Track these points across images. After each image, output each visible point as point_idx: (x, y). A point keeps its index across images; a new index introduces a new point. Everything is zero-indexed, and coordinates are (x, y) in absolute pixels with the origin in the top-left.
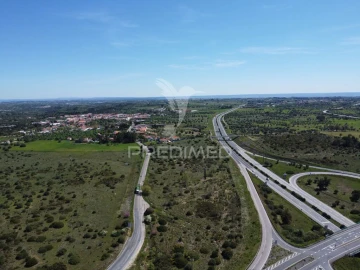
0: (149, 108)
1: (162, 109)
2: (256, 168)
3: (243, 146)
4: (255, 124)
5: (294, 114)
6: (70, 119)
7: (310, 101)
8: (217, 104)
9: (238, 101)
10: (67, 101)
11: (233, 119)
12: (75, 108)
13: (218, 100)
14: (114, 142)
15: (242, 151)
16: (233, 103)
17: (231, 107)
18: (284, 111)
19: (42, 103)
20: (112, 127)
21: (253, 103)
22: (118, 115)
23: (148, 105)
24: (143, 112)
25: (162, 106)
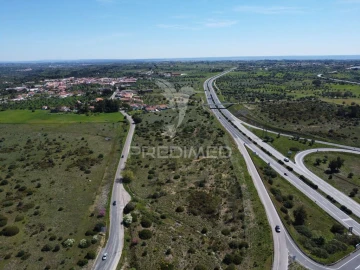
0: (135, 71)
1: (150, 73)
2: (255, 143)
3: (239, 116)
4: (249, 89)
5: (288, 78)
6: (50, 84)
7: (303, 64)
8: (207, 67)
9: (230, 63)
10: (50, 64)
11: (225, 84)
12: (58, 71)
13: (208, 63)
14: (94, 111)
15: (237, 122)
16: (224, 66)
17: (222, 71)
18: (277, 75)
19: (23, 66)
20: (94, 93)
21: (245, 66)
22: (102, 79)
23: (135, 68)
24: (129, 75)
25: (150, 69)
